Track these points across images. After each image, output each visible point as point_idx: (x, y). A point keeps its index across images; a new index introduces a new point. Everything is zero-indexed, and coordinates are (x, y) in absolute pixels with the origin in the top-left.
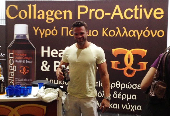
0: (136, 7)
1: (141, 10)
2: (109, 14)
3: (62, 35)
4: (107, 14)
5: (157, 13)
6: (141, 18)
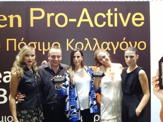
0: (109, 11)
1: (116, 15)
2: (75, 20)
5: (136, 19)
6: (116, 25)
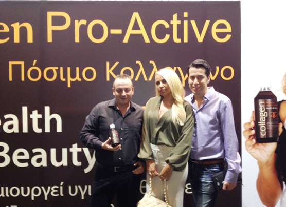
0: (175, 16)
1: (186, 23)
2: (119, 32)
3: (11, 79)
4: (113, 32)
5: (219, 30)
6: (186, 40)
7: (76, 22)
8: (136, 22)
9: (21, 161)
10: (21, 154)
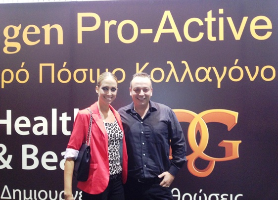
1: (221, 20)
2: (150, 31)
3: (41, 81)
5: (258, 27)
6: (221, 38)
7: (106, 22)
8: (167, 20)
9: (49, 164)
10: (50, 157)
